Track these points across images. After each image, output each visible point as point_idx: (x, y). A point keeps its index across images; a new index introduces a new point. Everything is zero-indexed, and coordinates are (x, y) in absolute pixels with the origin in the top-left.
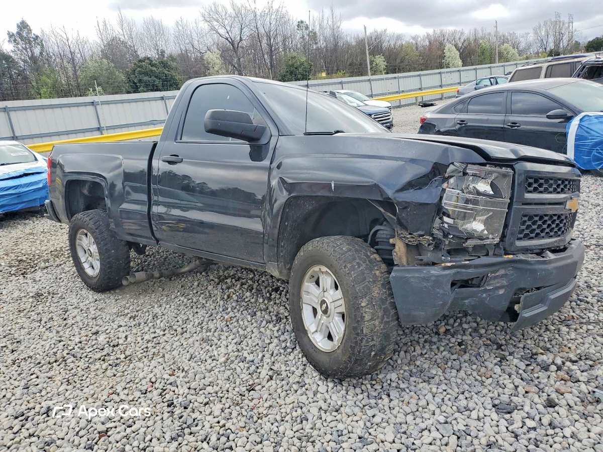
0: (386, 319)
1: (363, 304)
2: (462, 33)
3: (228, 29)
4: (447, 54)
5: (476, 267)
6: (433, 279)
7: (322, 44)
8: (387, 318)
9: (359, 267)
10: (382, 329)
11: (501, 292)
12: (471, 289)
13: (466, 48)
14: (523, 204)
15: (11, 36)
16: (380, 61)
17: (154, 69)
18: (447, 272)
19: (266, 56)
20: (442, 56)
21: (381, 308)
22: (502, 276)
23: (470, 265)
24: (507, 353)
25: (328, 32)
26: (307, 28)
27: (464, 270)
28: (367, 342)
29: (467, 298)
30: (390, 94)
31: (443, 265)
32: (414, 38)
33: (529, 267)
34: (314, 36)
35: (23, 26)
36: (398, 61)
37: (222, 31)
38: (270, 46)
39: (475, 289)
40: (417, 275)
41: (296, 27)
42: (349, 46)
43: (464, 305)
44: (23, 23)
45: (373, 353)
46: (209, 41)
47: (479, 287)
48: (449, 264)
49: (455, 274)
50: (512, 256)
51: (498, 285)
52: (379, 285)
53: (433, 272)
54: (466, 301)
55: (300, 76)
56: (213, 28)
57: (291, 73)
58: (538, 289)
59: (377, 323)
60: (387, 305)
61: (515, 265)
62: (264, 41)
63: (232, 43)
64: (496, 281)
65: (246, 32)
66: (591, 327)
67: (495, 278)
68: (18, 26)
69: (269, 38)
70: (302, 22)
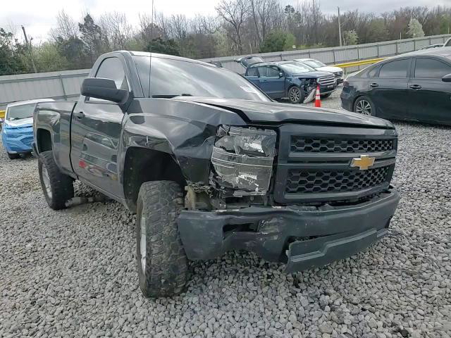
0: (173, 253)
1: (152, 240)
2: (426, 9)
3: (232, 14)
4: (411, 27)
5: (246, 214)
6: (207, 222)
7: (305, 23)
8: (175, 252)
9: (157, 209)
10: (169, 262)
11: (276, 238)
12: (249, 233)
13: (428, 21)
14: (288, 162)
15: (80, 26)
16: (353, 35)
17: (163, 45)
18: (220, 217)
19: (260, 33)
20: (407, 29)
21: (169, 244)
22: (275, 224)
23: (241, 212)
24: (299, 290)
25: (310, 12)
26: (293, 10)
27: (236, 217)
28: (155, 271)
29: (248, 241)
30: (350, 61)
31: (217, 211)
32: (383, 15)
33: (296, 218)
34: (298, 16)
35: (88, 19)
36: (368, 34)
37: (228, 16)
38: (264, 26)
39: (253, 233)
40: (196, 218)
41: (284, 11)
42: (327, 23)
43: (245, 245)
44: (88, 16)
45: (163, 281)
46: (217, 23)
47: (256, 231)
48: (221, 211)
49: (226, 220)
50: (280, 207)
51: (272, 231)
52: (171, 224)
53: (208, 217)
54: (247, 243)
55: (275, 48)
56: (221, 14)
57: (269, 46)
58: (311, 238)
59: (164, 256)
60: (177, 242)
61: (285, 215)
62: (260, 22)
63: (235, 25)
64: (270, 228)
65: (245, 15)
66: (390, 273)
67: (269, 225)
68: (85, 19)
69: (263, 19)
70: (289, 6)
